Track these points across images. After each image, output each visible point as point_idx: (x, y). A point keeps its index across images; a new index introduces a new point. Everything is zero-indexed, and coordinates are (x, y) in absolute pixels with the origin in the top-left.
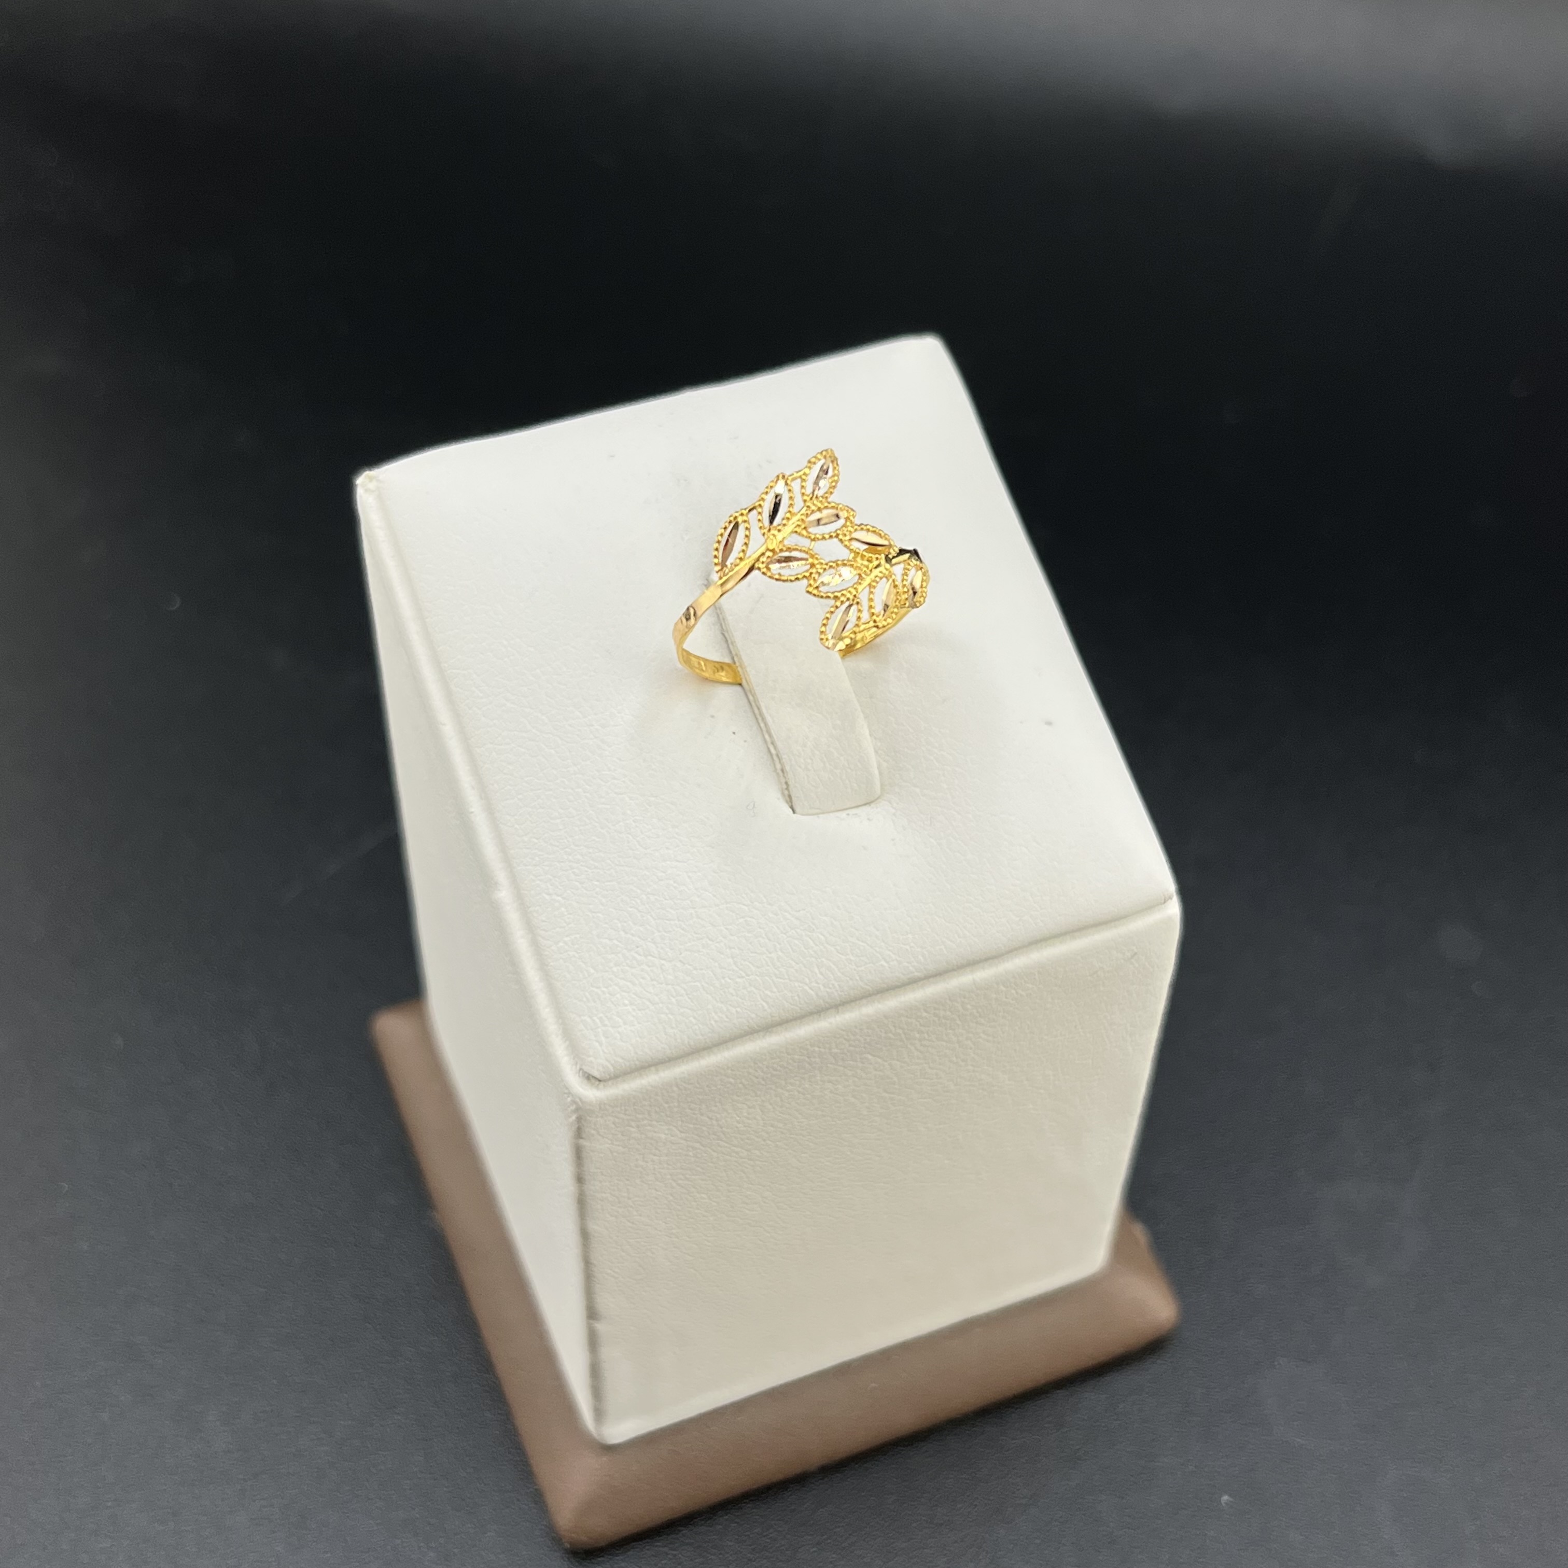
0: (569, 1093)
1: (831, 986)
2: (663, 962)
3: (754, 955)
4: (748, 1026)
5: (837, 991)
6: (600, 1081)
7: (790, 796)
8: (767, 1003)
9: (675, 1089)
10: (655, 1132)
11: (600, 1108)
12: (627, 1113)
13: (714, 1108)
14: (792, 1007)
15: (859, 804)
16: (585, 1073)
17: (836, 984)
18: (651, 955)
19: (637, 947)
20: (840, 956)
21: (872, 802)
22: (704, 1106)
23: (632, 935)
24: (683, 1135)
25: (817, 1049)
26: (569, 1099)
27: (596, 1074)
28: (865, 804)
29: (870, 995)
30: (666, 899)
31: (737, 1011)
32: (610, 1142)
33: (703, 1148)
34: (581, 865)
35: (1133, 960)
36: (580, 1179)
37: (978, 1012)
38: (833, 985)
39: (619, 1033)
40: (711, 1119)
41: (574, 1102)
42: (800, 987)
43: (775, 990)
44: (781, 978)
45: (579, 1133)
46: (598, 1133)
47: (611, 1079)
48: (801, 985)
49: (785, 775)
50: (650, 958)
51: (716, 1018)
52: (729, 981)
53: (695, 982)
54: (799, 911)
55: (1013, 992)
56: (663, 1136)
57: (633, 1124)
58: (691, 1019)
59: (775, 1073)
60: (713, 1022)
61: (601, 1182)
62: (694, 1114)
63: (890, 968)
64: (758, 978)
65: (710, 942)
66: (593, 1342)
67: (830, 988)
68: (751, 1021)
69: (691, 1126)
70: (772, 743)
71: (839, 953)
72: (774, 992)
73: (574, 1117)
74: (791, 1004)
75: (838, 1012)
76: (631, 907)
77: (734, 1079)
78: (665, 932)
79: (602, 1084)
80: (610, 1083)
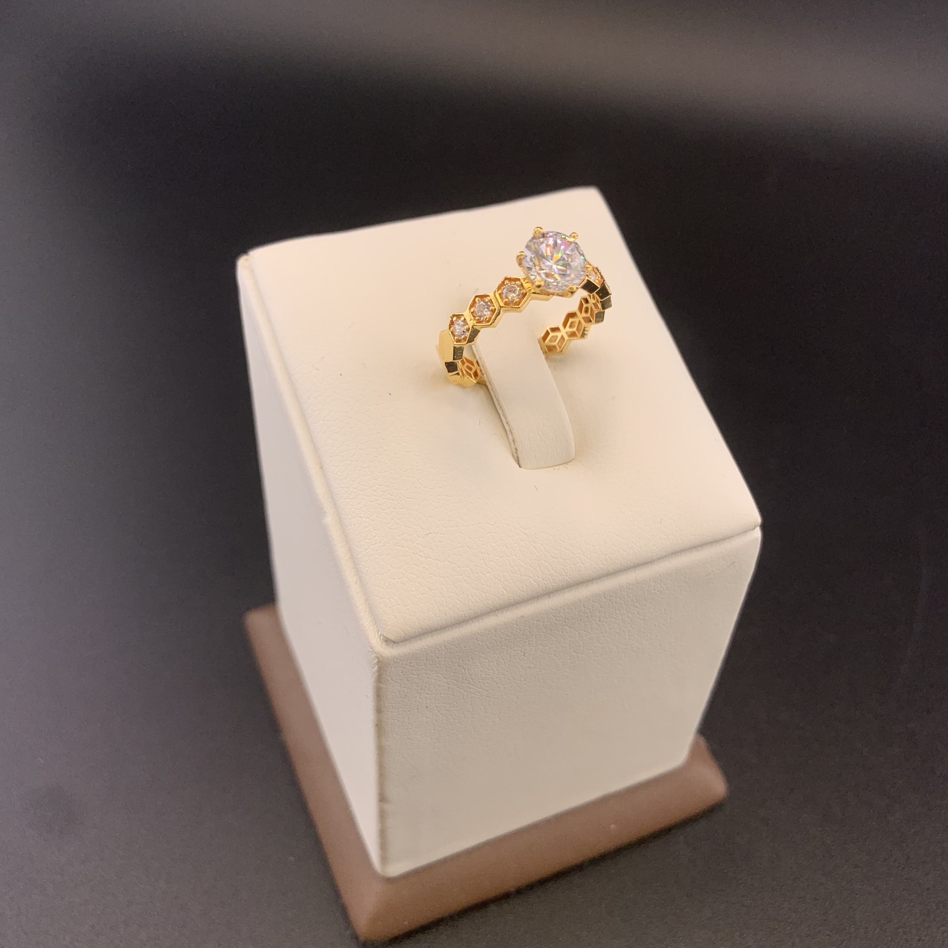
0: (373, 651)
1: (547, 579)
2: (438, 562)
3: (498, 558)
4: (493, 605)
5: (551, 583)
6: (394, 642)
7: (518, 457)
8: (506, 591)
9: (443, 648)
10: (428, 678)
11: (394, 661)
12: (411, 665)
13: (467, 662)
14: (522, 593)
15: (560, 463)
16: (385, 637)
17: (550, 578)
18: (429, 557)
19: (421, 552)
20: (554, 559)
21: (569, 462)
22: (461, 661)
23: (417, 544)
24: (446, 680)
25: (535, 622)
26: (373, 656)
27: (393, 638)
28: (565, 463)
29: (571, 587)
30: (439, 520)
31: (486, 595)
32: (399, 685)
33: (458, 689)
34: (383, 498)
35: (732, 566)
36: (379, 710)
37: (636, 599)
38: (548, 578)
39: (408, 609)
40: (465, 669)
41: (378, 658)
42: (527, 579)
43: (511, 582)
44: (515, 574)
45: (380, 678)
46: (392, 680)
47: (401, 642)
48: (527, 578)
49: (516, 443)
50: (428, 559)
51: (473, 600)
52: (482, 575)
53: (458, 576)
54: (526, 529)
55: (659, 585)
56: (433, 681)
57: (415, 674)
58: (456, 600)
59: (507, 638)
60: (470, 603)
61: (392, 712)
62: (455, 666)
63: (585, 568)
64: (500, 573)
65: (468, 549)
66: (382, 816)
67: (546, 581)
68: (495, 602)
69: (452, 674)
70: (507, 423)
71: (553, 557)
72: (511, 583)
73: (376, 668)
74: (521, 591)
75: (550, 598)
76: (416, 525)
77: (481, 642)
78: (439, 542)
79: (395, 644)
80: (401, 643)
